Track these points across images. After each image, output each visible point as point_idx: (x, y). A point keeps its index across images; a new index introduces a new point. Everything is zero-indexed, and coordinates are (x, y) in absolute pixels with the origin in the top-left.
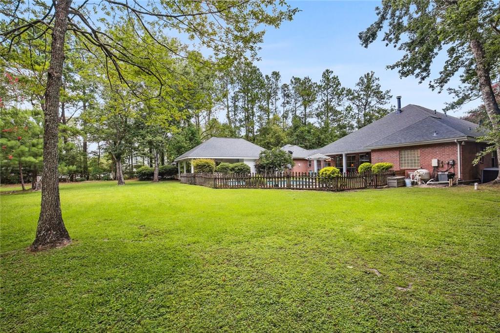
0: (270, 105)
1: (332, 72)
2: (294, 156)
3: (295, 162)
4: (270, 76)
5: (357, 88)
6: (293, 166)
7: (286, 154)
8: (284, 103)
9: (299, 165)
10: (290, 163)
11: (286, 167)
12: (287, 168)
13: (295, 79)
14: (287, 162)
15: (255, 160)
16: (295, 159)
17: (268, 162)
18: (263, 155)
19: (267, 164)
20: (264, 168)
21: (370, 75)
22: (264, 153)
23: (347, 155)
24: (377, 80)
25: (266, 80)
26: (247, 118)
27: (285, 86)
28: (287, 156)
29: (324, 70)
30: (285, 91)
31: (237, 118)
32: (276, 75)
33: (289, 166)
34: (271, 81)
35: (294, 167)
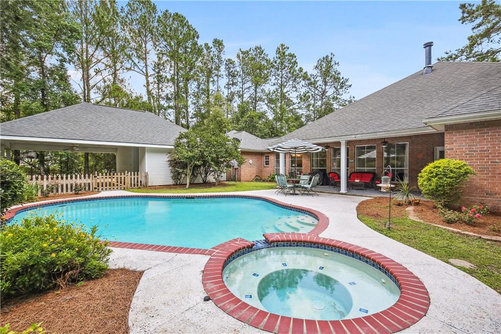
0: (211, 84)
1: (288, 48)
2: (242, 146)
3: (244, 157)
4: (211, 45)
5: (315, 72)
6: (240, 164)
7: (229, 141)
8: (228, 84)
9: (251, 161)
10: (236, 158)
11: (228, 166)
12: (230, 167)
13: (242, 53)
14: (230, 155)
15: (169, 152)
16: (244, 153)
17: (190, 154)
18: (185, 140)
19: (190, 159)
20: (184, 166)
21: (330, 58)
22: (186, 137)
23: (349, 143)
24: (337, 65)
25: (205, 50)
26: (177, 96)
27: (230, 62)
28: (230, 145)
29: (279, 45)
30: (230, 68)
31: (163, 95)
32: (218, 43)
33: (234, 162)
34: (211, 53)
35: (242, 166)
